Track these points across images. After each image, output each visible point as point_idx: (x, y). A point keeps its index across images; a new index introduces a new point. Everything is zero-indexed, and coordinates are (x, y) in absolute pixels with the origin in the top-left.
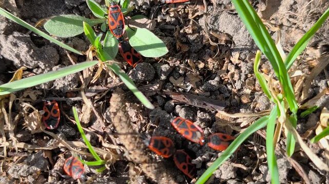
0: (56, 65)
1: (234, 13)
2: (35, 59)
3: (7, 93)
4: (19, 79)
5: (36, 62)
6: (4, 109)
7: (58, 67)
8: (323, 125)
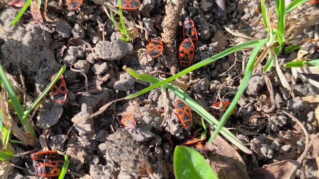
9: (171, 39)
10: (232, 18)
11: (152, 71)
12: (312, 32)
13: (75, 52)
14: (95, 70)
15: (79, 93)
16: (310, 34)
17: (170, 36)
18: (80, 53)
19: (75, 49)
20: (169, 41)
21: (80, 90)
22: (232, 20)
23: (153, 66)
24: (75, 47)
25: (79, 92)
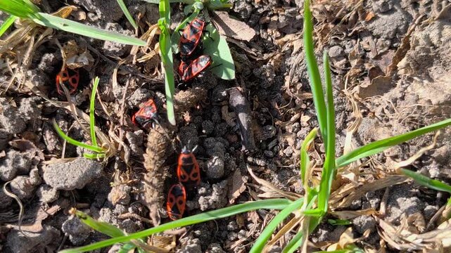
0: (114, 22)
1: (335, 71)
2: (95, 4)
3: (42, 24)
4: (63, 16)
5: (95, 7)
6: (33, 38)
7: (113, 25)
8: (341, 245)
9: (155, 163)
10: (267, 149)
11: (124, 213)
12: (377, 200)
13: (16, 161)
14: (40, 194)
15: (9, 226)
16: (373, 202)
17: (153, 159)
18: (22, 163)
19: (17, 156)
20: (152, 167)
21: (11, 220)
22: (266, 152)
23: (127, 206)
24: (18, 153)
25: (10, 223)
